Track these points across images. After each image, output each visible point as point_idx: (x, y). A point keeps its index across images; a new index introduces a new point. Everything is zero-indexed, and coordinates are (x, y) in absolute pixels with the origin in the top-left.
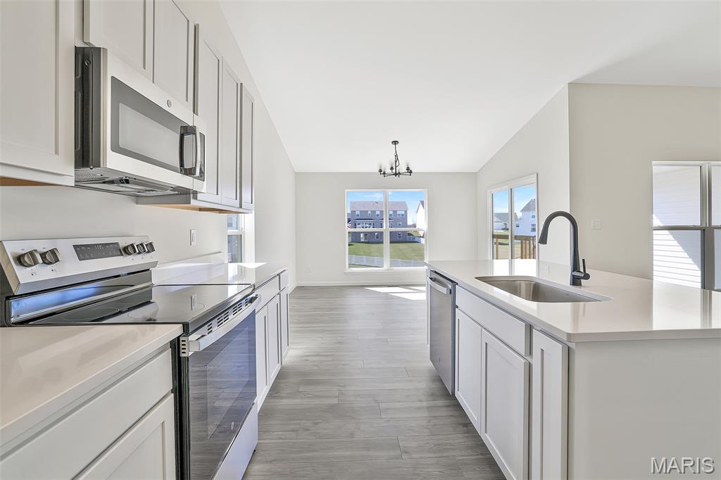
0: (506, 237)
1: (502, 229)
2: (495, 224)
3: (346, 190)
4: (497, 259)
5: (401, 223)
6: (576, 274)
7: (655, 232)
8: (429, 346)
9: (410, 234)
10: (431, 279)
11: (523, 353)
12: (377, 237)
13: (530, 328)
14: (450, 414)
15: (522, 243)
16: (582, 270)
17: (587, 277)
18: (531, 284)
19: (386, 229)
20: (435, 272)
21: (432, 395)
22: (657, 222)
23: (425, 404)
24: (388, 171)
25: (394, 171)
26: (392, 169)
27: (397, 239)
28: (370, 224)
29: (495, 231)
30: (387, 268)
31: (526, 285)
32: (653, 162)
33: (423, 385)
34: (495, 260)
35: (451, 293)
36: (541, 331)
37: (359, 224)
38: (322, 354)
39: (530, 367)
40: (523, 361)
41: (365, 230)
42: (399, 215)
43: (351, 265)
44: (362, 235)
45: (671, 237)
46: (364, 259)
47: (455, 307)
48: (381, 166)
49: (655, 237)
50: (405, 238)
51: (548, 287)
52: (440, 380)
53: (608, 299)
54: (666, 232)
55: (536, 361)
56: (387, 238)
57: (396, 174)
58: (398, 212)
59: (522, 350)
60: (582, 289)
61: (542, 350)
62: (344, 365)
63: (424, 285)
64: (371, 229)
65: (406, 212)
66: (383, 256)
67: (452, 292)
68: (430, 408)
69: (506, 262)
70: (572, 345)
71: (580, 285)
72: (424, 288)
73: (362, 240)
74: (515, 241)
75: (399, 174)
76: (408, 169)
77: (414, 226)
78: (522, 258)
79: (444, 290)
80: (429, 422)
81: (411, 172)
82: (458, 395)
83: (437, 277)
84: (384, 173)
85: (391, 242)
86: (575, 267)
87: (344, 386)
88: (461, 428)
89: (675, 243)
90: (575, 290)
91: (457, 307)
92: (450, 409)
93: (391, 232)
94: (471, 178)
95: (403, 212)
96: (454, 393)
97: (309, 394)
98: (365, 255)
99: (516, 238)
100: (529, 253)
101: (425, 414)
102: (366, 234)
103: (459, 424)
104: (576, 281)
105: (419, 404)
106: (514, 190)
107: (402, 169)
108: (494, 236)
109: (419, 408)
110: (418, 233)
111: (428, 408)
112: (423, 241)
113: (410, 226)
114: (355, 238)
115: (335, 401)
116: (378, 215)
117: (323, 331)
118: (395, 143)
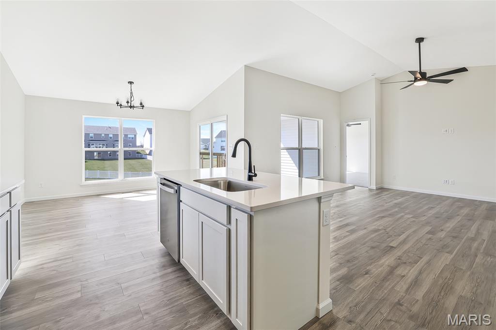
0: (208, 154)
1: (204, 149)
2: (201, 145)
3: (84, 116)
4: (202, 168)
5: (131, 144)
6: (250, 174)
7: (282, 151)
8: (159, 232)
9: (138, 153)
10: (161, 184)
11: (225, 224)
12: (110, 155)
13: (229, 208)
14: (177, 276)
15: (217, 158)
16: (253, 172)
17: (256, 175)
18: (226, 182)
19: (120, 148)
20: (165, 179)
21: (164, 266)
22: (282, 146)
23: (158, 274)
24: (124, 104)
25: (129, 104)
26: (128, 102)
27: (128, 156)
28: (103, 145)
29: (201, 150)
30: (121, 179)
31: (224, 182)
32: (282, 115)
33: (156, 261)
34: (201, 169)
35: (176, 192)
36: (236, 208)
37: (92, 145)
38: (59, 259)
39: (229, 231)
40: (226, 228)
41: (98, 149)
42: (130, 138)
43: (87, 179)
44: (95, 153)
45: (287, 153)
46: (98, 173)
47: (179, 201)
48: (118, 99)
49: (282, 153)
50: (135, 156)
51: (236, 183)
52: (169, 255)
53: (265, 187)
54: (285, 151)
55: (233, 227)
56: (121, 156)
57: (131, 107)
58: (129, 136)
59: (225, 223)
60: (254, 182)
61: (237, 219)
62: (85, 263)
63: (156, 189)
64: (104, 149)
65: (135, 136)
66: (117, 170)
67: (178, 192)
68: (162, 277)
69: (208, 170)
70: (252, 213)
71: (252, 180)
72: (155, 192)
73: (96, 158)
74: (214, 156)
75: (134, 107)
76: (141, 104)
77: (142, 146)
78: (218, 167)
79: (172, 191)
80: (162, 286)
81: (143, 107)
82: (183, 261)
83: (166, 182)
84: (121, 105)
85: (125, 159)
86: (250, 171)
87: (87, 280)
88: (186, 283)
89: (289, 156)
90: (250, 183)
91: (181, 201)
92: (177, 272)
93: (124, 151)
94: (186, 115)
95: (133, 136)
96: (179, 261)
97: (48, 298)
98: (99, 170)
99: (214, 154)
100: (221, 163)
101: (159, 281)
102: (99, 153)
103: (184, 281)
104: (250, 178)
105: (154, 276)
106: (214, 124)
107: (136, 103)
108: (200, 154)
109: (154, 279)
110: (145, 152)
111: (160, 276)
112: (149, 157)
113: (139, 147)
114: (89, 156)
115: (79, 295)
116: (111, 138)
117: (60, 239)
118: (131, 83)
